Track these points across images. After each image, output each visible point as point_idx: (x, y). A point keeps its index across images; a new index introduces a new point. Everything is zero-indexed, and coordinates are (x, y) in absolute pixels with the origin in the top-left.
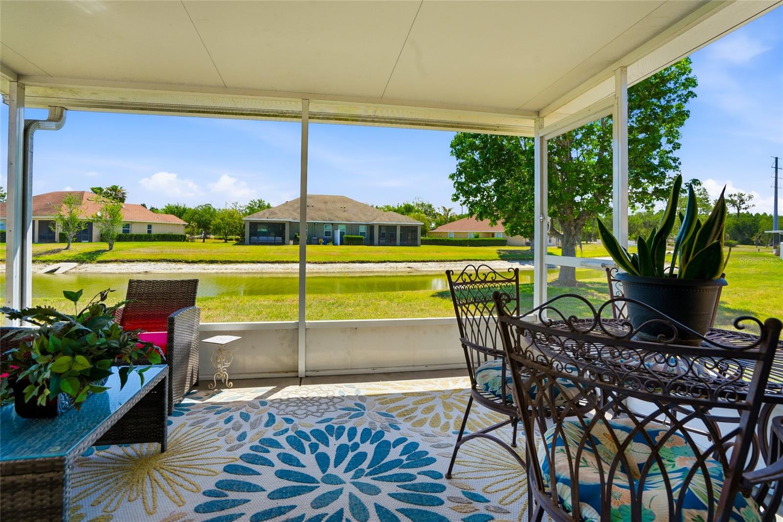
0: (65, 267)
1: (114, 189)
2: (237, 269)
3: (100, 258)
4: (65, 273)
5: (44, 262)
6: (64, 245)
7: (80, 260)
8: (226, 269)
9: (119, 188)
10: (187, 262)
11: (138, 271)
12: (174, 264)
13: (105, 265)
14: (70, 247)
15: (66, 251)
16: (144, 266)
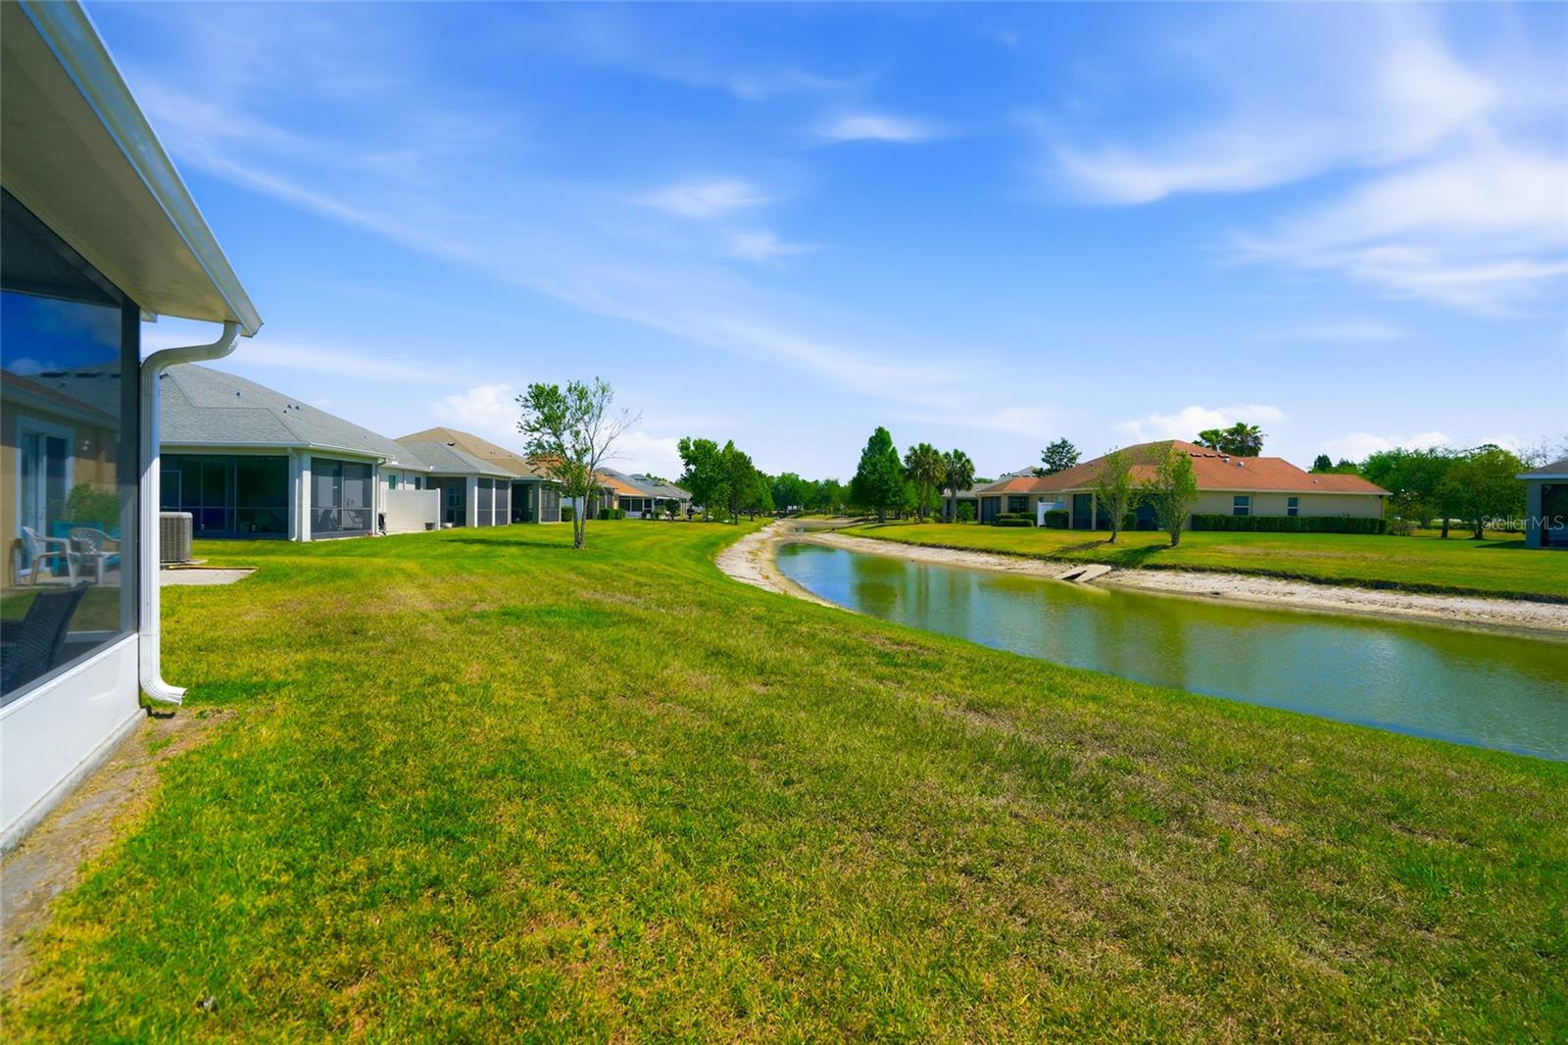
0: (1094, 570)
1: (1240, 429)
2: (1443, 610)
3: (1149, 561)
4: (1089, 581)
5: (1071, 561)
6: (1106, 536)
7: (1118, 563)
8: (1410, 606)
9: (1249, 428)
10: (1316, 581)
11: (1201, 591)
12: (1284, 582)
13: (1155, 573)
14: (1117, 537)
15: (1108, 544)
16: (1220, 580)
